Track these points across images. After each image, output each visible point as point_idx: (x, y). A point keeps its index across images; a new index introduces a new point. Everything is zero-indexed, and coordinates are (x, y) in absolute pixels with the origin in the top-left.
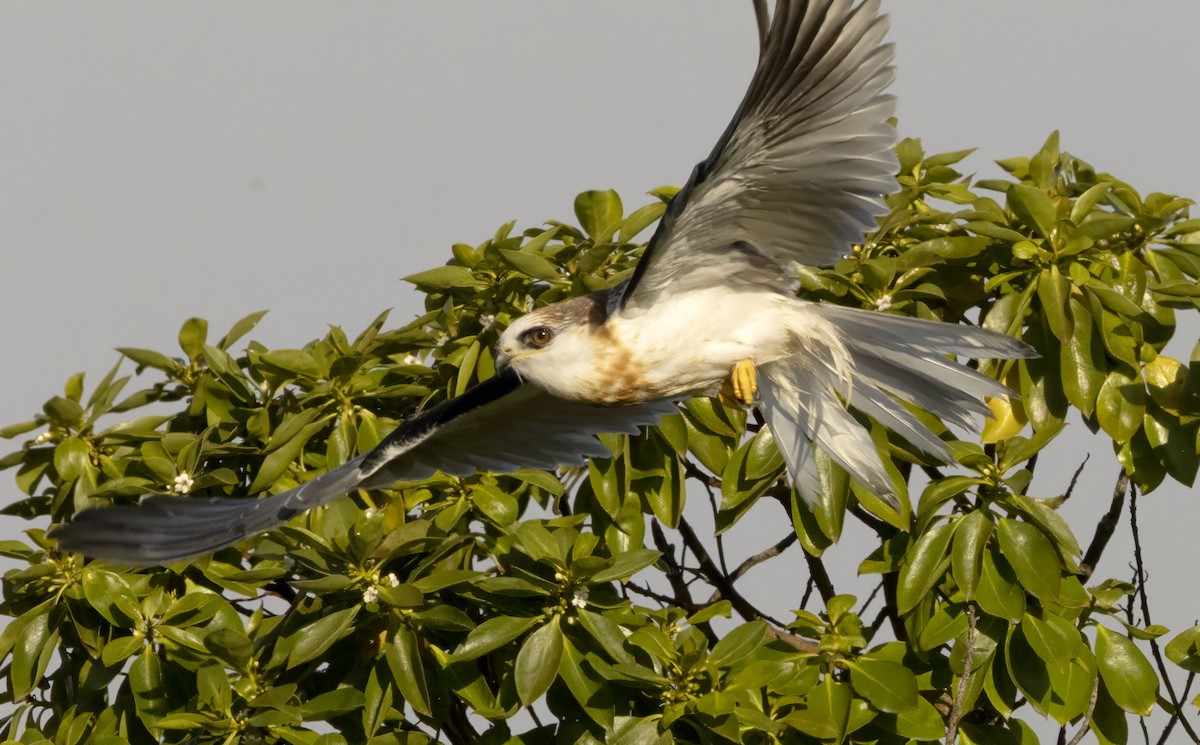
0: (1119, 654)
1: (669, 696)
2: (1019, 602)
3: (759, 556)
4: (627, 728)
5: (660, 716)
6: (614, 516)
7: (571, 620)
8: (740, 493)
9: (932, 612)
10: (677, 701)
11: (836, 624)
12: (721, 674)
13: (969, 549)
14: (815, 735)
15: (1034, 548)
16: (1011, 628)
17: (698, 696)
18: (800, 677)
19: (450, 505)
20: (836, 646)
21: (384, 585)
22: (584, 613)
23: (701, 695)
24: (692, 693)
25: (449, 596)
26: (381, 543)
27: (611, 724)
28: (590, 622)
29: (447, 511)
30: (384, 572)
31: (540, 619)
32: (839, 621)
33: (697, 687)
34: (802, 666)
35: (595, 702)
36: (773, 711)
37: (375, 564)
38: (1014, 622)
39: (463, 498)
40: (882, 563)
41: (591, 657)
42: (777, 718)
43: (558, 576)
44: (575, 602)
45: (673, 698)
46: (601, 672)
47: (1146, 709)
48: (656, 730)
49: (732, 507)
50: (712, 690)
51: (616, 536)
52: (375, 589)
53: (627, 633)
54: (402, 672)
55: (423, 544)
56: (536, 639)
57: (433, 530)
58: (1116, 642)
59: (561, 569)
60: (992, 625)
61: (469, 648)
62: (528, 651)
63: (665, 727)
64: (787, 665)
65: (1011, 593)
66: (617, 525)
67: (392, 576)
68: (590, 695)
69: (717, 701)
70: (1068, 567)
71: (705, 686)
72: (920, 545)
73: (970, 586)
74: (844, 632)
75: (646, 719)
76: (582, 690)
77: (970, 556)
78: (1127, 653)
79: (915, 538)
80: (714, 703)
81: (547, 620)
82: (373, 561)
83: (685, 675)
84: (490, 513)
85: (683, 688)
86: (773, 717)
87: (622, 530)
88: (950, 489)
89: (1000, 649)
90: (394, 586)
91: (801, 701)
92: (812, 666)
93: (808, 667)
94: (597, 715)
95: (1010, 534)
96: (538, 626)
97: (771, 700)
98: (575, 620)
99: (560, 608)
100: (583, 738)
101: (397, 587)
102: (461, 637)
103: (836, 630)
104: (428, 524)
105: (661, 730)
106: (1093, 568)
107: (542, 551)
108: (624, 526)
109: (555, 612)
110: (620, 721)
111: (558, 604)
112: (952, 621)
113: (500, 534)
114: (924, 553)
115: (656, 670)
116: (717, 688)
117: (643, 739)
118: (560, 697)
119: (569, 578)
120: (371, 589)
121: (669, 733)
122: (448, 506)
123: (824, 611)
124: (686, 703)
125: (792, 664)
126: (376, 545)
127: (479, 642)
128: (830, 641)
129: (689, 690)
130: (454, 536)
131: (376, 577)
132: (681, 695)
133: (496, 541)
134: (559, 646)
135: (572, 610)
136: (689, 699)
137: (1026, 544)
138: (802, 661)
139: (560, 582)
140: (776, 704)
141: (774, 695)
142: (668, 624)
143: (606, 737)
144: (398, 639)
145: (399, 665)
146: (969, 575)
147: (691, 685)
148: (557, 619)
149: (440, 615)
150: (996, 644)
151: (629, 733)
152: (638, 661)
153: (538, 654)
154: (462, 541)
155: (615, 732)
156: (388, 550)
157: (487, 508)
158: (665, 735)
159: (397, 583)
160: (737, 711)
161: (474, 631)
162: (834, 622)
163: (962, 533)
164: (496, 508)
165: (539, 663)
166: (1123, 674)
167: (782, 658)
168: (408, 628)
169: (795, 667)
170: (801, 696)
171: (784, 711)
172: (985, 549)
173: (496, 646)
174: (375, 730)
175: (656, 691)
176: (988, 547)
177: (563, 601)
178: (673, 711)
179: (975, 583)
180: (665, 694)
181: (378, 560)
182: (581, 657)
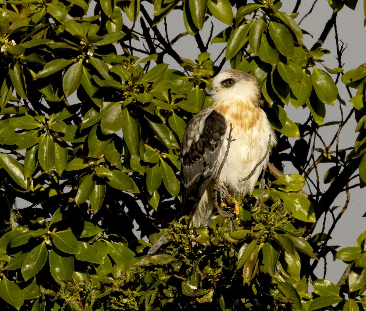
0: (322, 79)
1: (126, 94)
2: (276, 57)
3: (183, 34)
4: (109, 107)
5: (122, 102)
6: (109, 16)
7: (87, 61)
8: (162, 9)
9: (241, 60)
10: (130, 96)
11: (201, 65)
12: (148, 85)
13: (256, 34)
14: (189, 111)
15: (283, 34)
16: (274, 68)
17: (138, 94)
18: (186, 86)
19: (40, 11)
20: (200, 74)
21: (9, 45)
22: (92, 58)
23: (140, 94)
24: (136, 92)
25: (36, 50)
26: (9, 27)
27: (102, 105)
28: (94, 62)
29: (38, 13)
30: (10, 39)
31: (75, 60)
32: (202, 64)
33: (138, 90)
34: (186, 82)
35: (96, 95)
36: (172, 101)
37: (6, 36)
38: (274, 65)
39: (44, 9)
40: (222, 39)
41: (95, 77)
42: (175, 103)
43: (82, 43)
44: (88, 54)
45: (128, 95)
46: (98, 83)
47: (332, 102)
48: (120, 108)
49: (159, 15)
50: (145, 92)
51: (111, 25)
52: (6, 46)
53: (110, 67)
54: (16, 81)
55: (27, 28)
56: (72, 69)
57: (31, 22)
58: (321, 74)
59: (83, 40)
60: (266, 67)
61: (44, 72)
62: (69, 74)
63: (124, 107)
64: (180, 81)
65: (273, 53)
66: (111, 20)
67: (13, 41)
68: (94, 93)
69: (146, 97)
70: (299, 42)
71: (141, 89)
72: (236, 32)
73: (256, 50)
74: (205, 68)
75: (117, 103)
76: (91, 91)
77: (256, 37)
78: (325, 79)
79: (234, 29)
80: (144, 98)
81: (78, 61)
82: (5, 34)
83: (133, 86)
84: (55, 16)
85: (132, 91)
86: (172, 104)
87: (113, 22)
88: (249, 9)
89: (269, 76)
90: (14, 45)
91: (185, 97)
92: (190, 82)
93: (188, 82)
94: (96, 101)
95: (274, 28)
96: (73, 63)
97: (172, 96)
98: (89, 61)
99: (83, 56)
100: (90, 111)
101: (15, 46)
102: (41, 68)
103: (202, 67)
104: (29, 20)
105: (123, 108)
106: (323, 41)
107: (75, 32)
108: (114, 21)
109: (80, 58)
110: (106, 104)
111: (82, 54)
112: (249, 65)
113: (60, 24)
114: (238, 35)
115: (123, 83)
116: (146, 91)
117: (115, 111)
118: (82, 93)
119: (87, 44)
120: (4, 46)
121: (126, 110)
122: (38, 12)
123: (197, 59)
124: (133, 97)
125: (182, 81)
126: (6, 28)
127: (48, 70)
128: (198, 72)
129: (135, 92)
130: (41, 24)
131: (6, 41)
132: (131, 94)
133: (58, 26)
134: (81, 71)
135: (87, 57)
136: (135, 95)
137: (280, 32)
138: (186, 80)
139: (82, 45)
140: (174, 97)
141: (174, 94)
142: (131, 63)
143: (100, 110)
144: (15, 68)
145: (15, 78)
146: (256, 45)
147: (135, 89)
148: (81, 60)
149: (32, 58)
150: (267, 74)
151: (109, 109)
152: (114, 79)
153: (73, 75)
154: (43, 26)
155: (104, 108)
156: (11, 30)
157: (53, 13)
158: (124, 110)
159: (15, 44)
160: (154, 101)
161: (46, 65)
162: (200, 64)
163: (254, 27)
164: (57, 13)
165: (73, 79)
166: (323, 88)
167: (178, 78)
168: (20, 63)
169: (183, 82)
170: (185, 95)
171: (177, 101)
172: (263, 34)
173: (56, 71)
174: (5, 106)
175: (122, 92)
176: (265, 33)
177: (84, 53)
178: (128, 100)
179: (258, 48)
180: (125, 93)
181: (7, 34)
182: (91, 76)
